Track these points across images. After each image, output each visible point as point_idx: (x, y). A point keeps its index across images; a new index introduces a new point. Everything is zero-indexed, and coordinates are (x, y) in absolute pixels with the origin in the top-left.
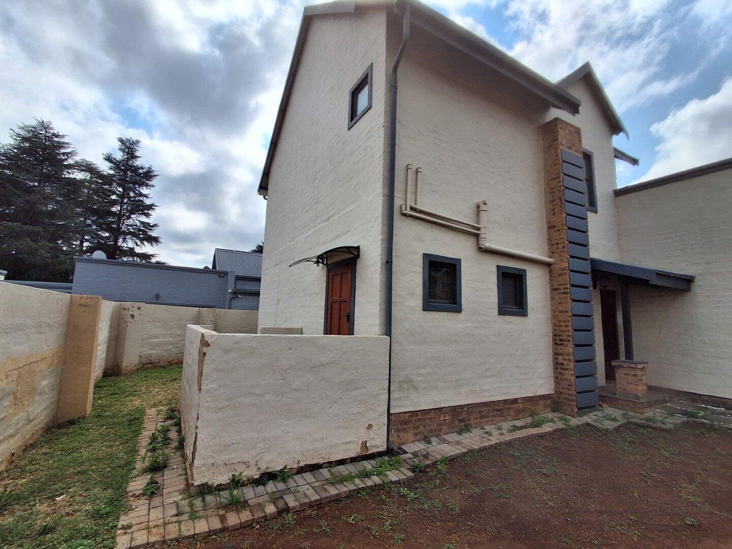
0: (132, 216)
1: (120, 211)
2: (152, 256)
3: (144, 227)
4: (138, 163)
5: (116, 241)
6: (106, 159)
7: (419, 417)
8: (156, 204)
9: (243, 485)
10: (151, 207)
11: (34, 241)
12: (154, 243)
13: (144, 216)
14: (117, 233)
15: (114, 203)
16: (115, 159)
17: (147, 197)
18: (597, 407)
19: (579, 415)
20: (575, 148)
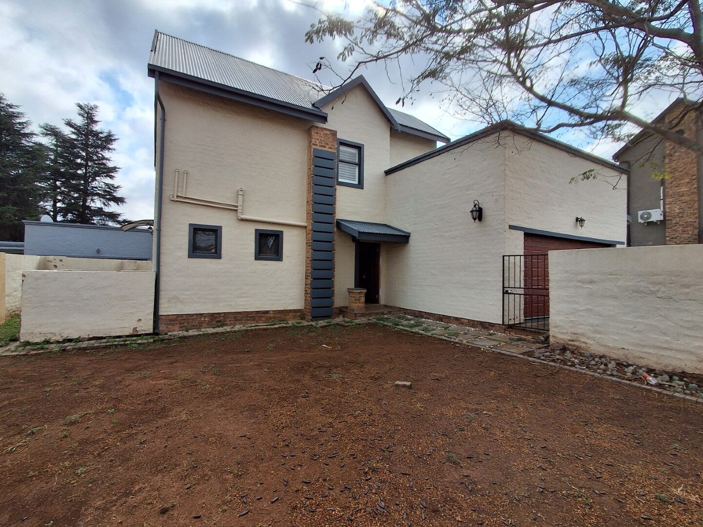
0: (97, 178)
1: (86, 173)
2: (119, 215)
3: (109, 188)
4: (96, 128)
6: (67, 124)
8: (118, 167)
9: (51, 343)
10: (114, 169)
12: (119, 203)
13: (108, 178)
15: (80, 166)
16: (75, 124)
17: (109, 160)
18: (332, 316)
19: (312, 321)
20: (329, 146)
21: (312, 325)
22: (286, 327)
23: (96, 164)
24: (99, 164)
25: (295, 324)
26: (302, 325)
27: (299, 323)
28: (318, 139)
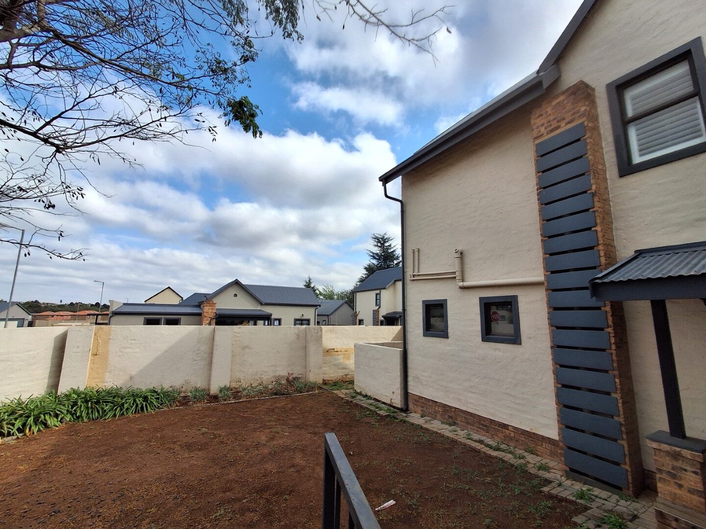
7: (423, 401)
9: (362, 395)
19: (567, 475)
20: (567, 120)
27: (542, 467)
28: (543, 125)
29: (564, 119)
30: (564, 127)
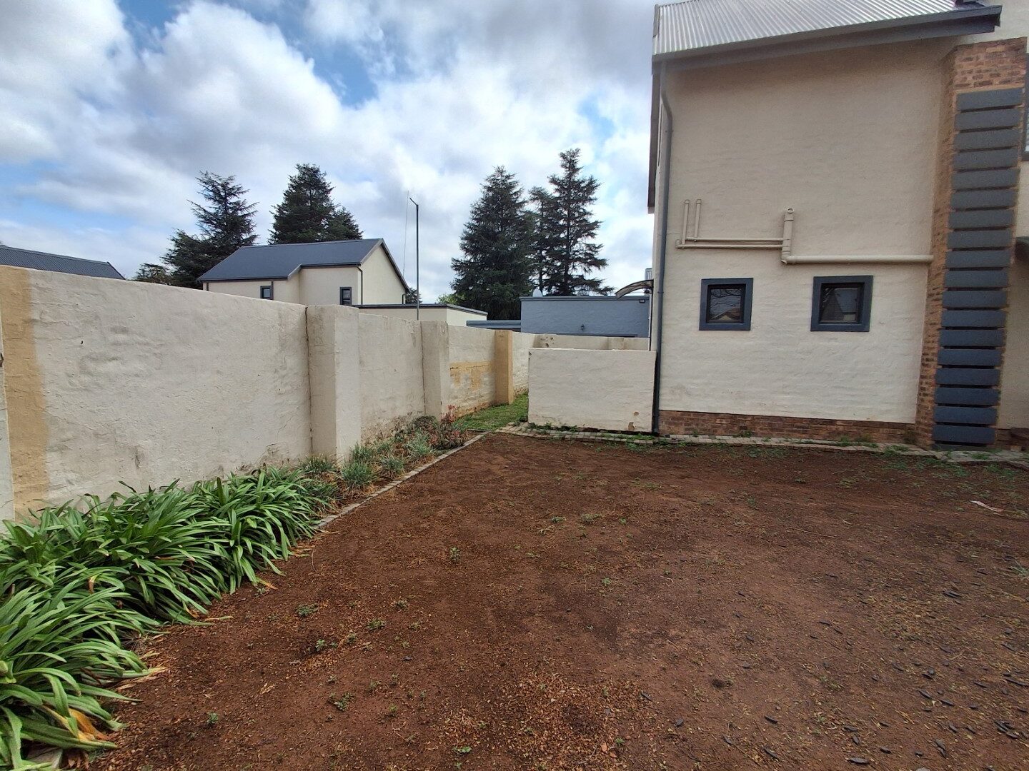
0: (579, 240)
1: (568, 236)
2: (600, 282)
3: (590, 249)
4: (578, 177)
5: (567, 270)
6: (551, 182)
7: (692, 416)
8: (599, 221)
9: (552, 429)
10: (596, 224)
11: (503, 284)
12: (601, 267)
13: (590, 237)
14: (568, 260)
15: (562, 228)
16: (558, 180)
17: (591, 214)
18: (988, 446)
19: (934, 448)
20: (1003, 78)
21: (934, 457)
22: (873, 453)
23: (577, 222)
24: (581, 221)
25: (893, 449)
26: (910, 453)
27: (900, 449)
28: (970, 72)
29: (998, 75)
30: (996, 86)
